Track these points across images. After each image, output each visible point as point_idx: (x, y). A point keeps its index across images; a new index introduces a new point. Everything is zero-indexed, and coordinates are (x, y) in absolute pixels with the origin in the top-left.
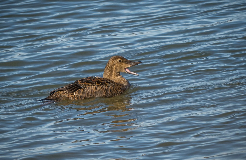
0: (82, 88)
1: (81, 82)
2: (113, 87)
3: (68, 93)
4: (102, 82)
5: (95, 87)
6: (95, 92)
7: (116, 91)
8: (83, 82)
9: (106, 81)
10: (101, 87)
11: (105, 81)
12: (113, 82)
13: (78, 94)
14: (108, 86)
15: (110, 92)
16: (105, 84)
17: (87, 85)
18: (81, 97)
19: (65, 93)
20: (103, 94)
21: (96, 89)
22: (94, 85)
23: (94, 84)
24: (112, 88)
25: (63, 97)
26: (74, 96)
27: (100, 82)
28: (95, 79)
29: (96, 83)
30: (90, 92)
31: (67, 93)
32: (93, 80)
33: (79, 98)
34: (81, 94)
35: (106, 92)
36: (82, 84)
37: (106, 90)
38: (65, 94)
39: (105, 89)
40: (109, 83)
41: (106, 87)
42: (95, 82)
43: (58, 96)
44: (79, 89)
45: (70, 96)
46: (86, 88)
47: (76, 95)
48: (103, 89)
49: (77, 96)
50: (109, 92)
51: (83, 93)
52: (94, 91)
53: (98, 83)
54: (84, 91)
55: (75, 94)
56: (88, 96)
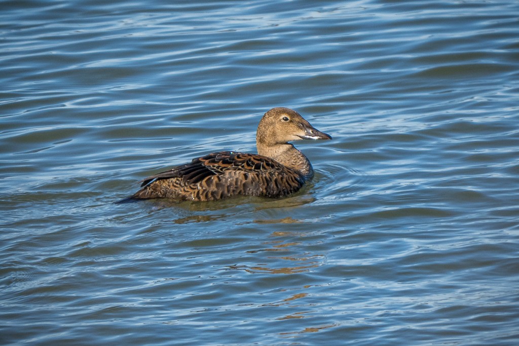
0: (215, 174)
1: (209, 162)
2: (281, 175)
3: (182, 184)
4: (257, 164)
5: (243, 172)
6: (245, 185)
7: (286, 183)
8: (214, 162)
9: (266, 161)
10: (257, 174)
11: (263, 162)
12: (279, 164)
13: (207, 187)
14: (271, 173)
15: (275, 187)
16: (264, 167)
17: (224, 168)
18: (213, 193)
19: (177, 185)
20: (261, 189)
21: (246, 176)
22: (239, 169)
23: (240, 167)
24: (280, 178)
25: (171, 194)
26: (198, 192)
27: (253, 163)
28: (241, 156)
29: (245, 164)
30: (234, 183)
31: (180, 184)
32: (236, 158)
33: (210, 195)
34: (213, 188)
35: (268, 185)
36: (214, 166)
37: (268, 181)
38: (175, 187)
39: (266, 178)
40: (273, 166)
41: (268, 176)
42: (243, 162)
43: (160, 192)
44: (209, 177)
45: (188, 192)
46: (223, 173)
47: (202, 188)
48: (261, 179)
49: (204, 190)
50: (273, 185)
51: (218, 185)
52: (241, 181)
53: (248, 165)
54: (221, 182)
55: (199, 188)
56: (228, 191)
